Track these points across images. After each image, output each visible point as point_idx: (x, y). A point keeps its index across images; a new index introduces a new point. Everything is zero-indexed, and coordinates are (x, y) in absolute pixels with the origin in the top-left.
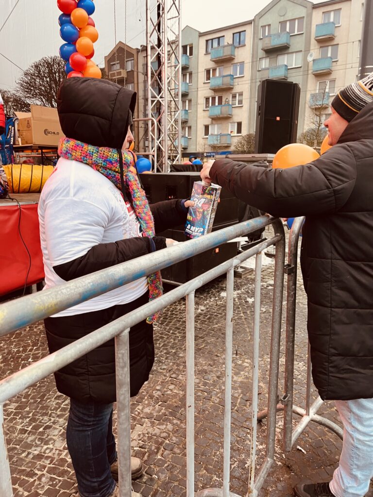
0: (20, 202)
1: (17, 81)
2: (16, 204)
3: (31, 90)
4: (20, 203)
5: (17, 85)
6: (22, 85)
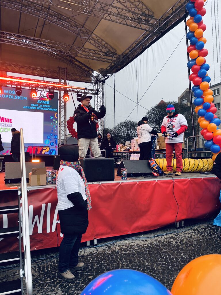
2: (171, 179)
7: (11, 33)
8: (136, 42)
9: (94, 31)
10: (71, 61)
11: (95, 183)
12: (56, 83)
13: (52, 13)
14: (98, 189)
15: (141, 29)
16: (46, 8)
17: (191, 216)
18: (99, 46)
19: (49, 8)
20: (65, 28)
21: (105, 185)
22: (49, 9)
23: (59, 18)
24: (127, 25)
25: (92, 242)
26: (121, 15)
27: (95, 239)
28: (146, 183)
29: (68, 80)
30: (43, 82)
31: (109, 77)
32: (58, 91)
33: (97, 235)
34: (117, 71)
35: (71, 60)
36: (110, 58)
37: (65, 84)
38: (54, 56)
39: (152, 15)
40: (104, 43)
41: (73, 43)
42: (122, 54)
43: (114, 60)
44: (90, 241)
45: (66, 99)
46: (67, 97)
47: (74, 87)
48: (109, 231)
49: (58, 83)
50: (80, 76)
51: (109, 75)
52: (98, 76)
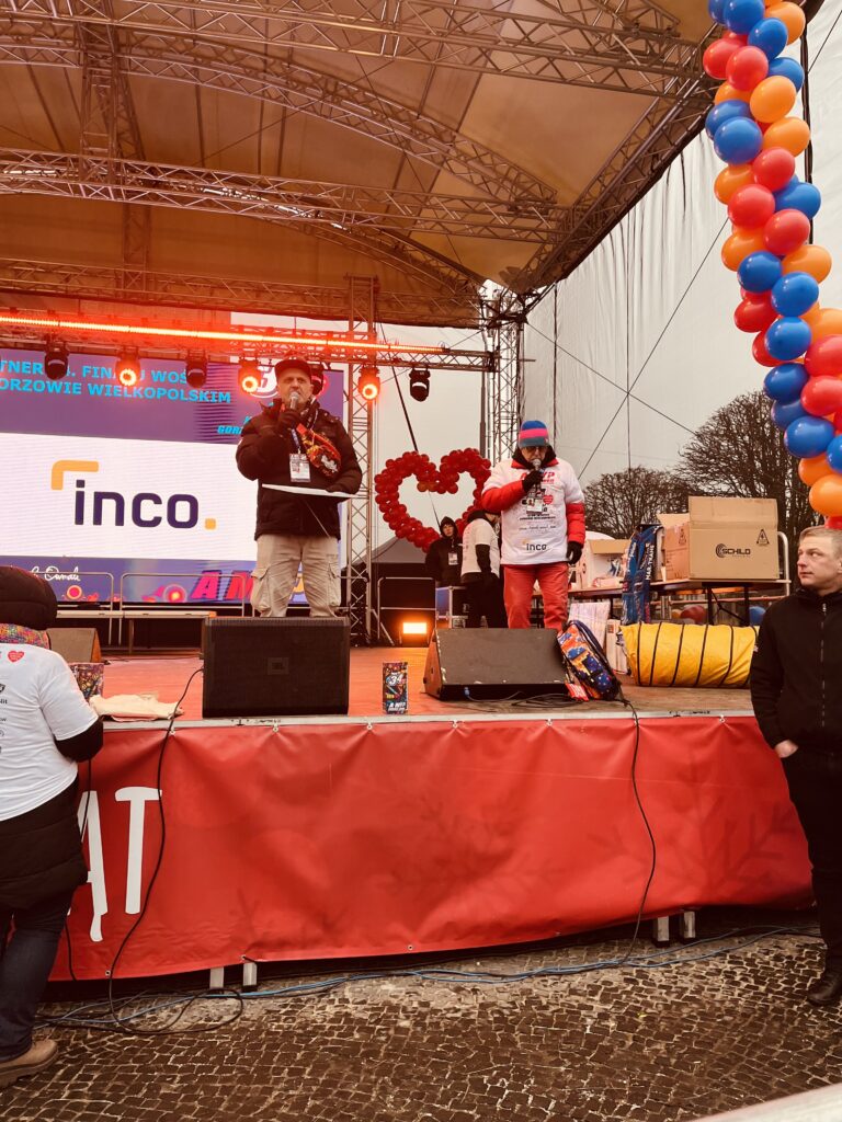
0: (638, 709)
1: (683, 451)
2: (629, 715)
3: (710, 464)
4: (639, 715)
5: (682, 459)
6: (690, 457)
7: (155, 165)
8: (623, 146)
9: (460, 124)
10: (397, 251)
11: (252, 722)
12: (335, 336)
13: (303, 78)
14: (263, 749)
15: (627, 89)
16: (278, 58)
17: (725, 892)
18: (485, 183)
19: (290, 56)
20: (355, 127)
21: (298, 732)
22: (290, 60)
23: (328, 92)
24: (563, 80)
25: (234, 974)
26: (538, 45)
27: (251, 961)
28: (495, 730)
29: (380, 321)
30: (288, 336)
31: (539, 298)
32: (344, 367)
33: (260, 945)
34: (565, 275)
35: (396, 246)
36: (533, 223)
37: (372, 335)
38: (335, 237)
39: (669, 29)
40: (503, 168)
41: (393, 181)
42: (578, 202)
43: (547, 231)
44: (227, 969)
45: (369, 392)
46: (371, 386)
47: (399, 348)
48: (316, 932)
49: (343, 333)
50: (430, 305)
51: (540, 290)
52: (501, 300)
